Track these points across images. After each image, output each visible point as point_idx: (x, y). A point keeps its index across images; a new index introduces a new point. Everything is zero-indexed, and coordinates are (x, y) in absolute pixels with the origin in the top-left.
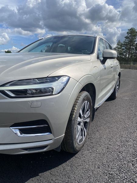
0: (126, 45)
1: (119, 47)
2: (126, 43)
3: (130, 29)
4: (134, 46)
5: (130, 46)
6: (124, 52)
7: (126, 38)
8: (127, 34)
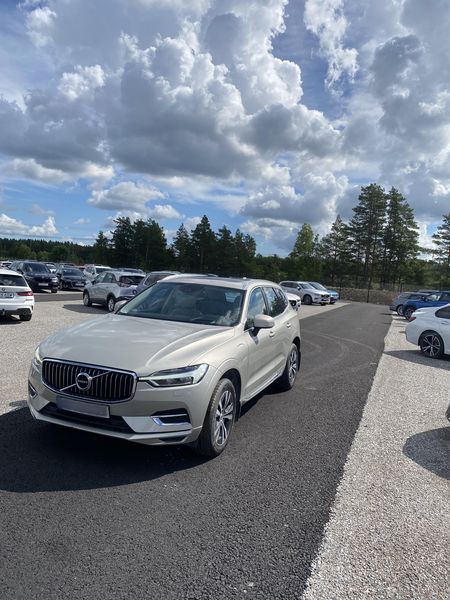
0: (358, 230)
1: (339, 234)
2: (358, 224)
3: (368, 188)
4: (380, 235)
5: (371, 234)
6: (354, 250)
7: (358, 210)
8: (360, 202)
